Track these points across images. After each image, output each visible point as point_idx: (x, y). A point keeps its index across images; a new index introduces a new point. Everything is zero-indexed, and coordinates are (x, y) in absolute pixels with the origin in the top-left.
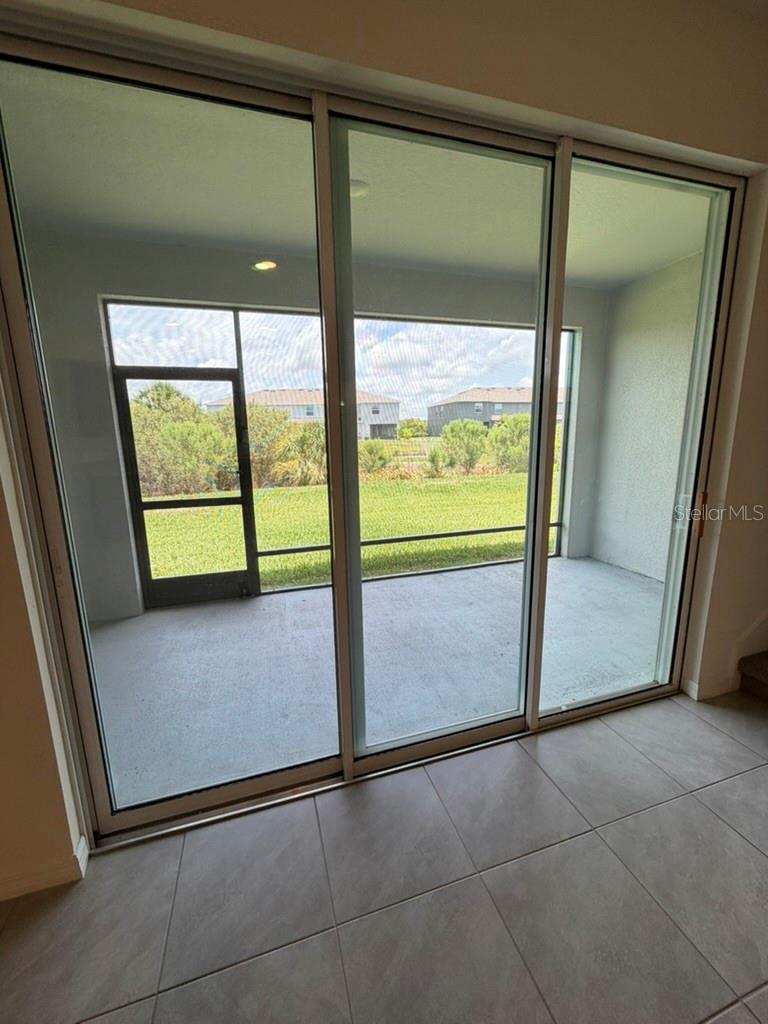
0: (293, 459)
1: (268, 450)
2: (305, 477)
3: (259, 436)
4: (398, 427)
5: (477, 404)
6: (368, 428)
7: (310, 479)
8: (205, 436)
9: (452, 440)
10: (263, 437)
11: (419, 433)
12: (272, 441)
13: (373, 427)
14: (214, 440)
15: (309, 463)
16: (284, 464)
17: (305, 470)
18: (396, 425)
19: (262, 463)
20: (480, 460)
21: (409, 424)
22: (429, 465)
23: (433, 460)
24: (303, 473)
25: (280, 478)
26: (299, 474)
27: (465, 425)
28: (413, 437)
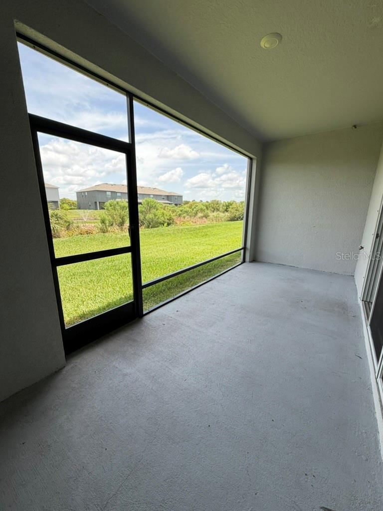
4: (59, 203)
5: (107, 192)
9: (112, 211)
11: (73, 207)
21: (64, 201)
22: (101, 225)
23: (103, 222)
27: (117, 203)
28: (70, 209)
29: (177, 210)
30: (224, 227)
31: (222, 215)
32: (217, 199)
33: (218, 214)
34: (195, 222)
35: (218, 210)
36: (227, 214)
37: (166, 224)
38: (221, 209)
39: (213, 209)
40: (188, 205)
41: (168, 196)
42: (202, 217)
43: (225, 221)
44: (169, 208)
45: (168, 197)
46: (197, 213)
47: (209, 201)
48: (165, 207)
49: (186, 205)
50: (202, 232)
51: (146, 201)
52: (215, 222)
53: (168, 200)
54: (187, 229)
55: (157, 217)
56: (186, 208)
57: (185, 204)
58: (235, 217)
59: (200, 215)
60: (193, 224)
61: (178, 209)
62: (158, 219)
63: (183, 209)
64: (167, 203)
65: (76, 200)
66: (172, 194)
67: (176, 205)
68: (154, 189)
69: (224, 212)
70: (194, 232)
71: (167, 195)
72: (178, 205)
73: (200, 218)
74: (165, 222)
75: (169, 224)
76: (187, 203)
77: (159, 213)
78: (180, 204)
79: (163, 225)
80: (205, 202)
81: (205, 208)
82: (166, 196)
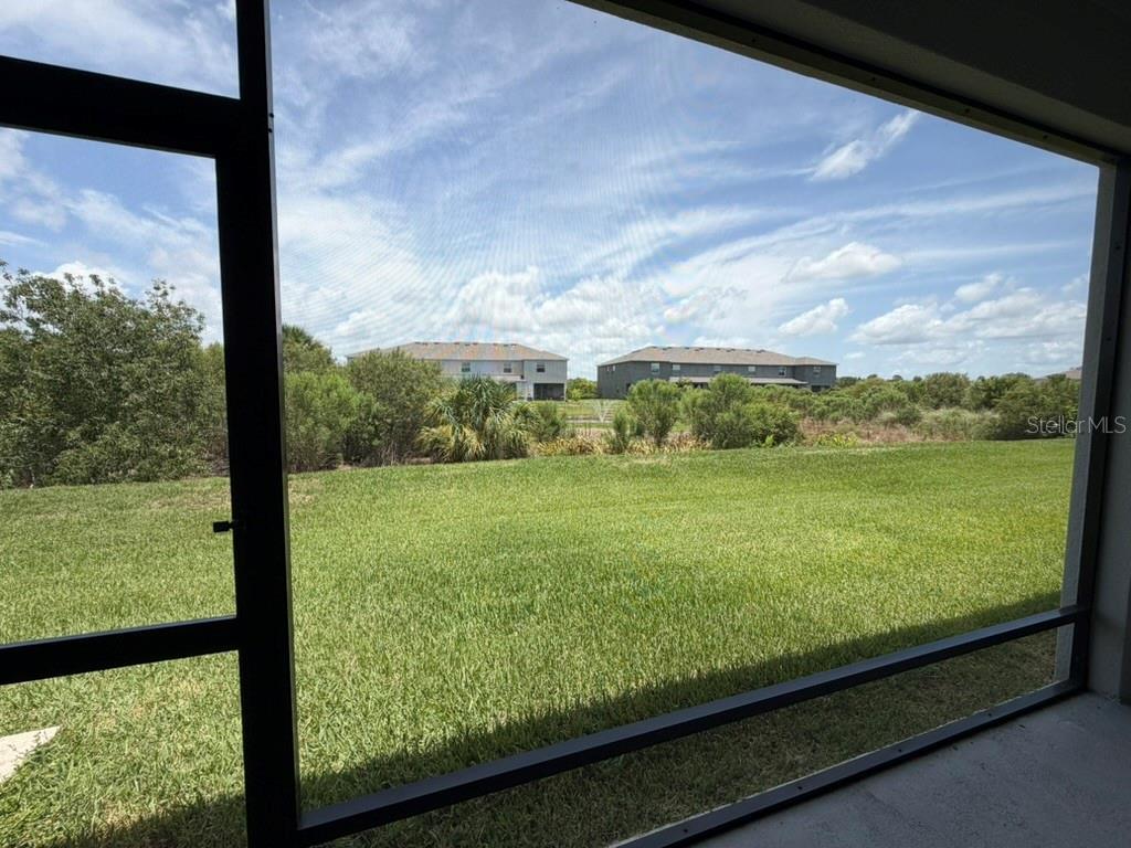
0: (445, 423)
1: (413, 410)
2: (461, 448)
3: (403, 393)
4: (565, 388)
5: (653, 365)
6: (532, 388)
7: (467, 449)
8: (329, 390)
9: (641, 403)
10: (408, 394)
11: (588, 395)
12: (419, 400)
13: (537, 386)
14: (340, 397)
15: (465, 430)
16: (433, 430)
17: (461, 439)
18: (563, 385)
19: (404, 427)
20: (674, 428)
21: (578, 383)
22: (613, 433)
23: (619, 426)
24: (457, 441)
25: (428, 447)
26: (452, 443)
27: (655, 387)
28: (582, 398)
29: (816, 402)
30: (971, 458)
31: (968, 416)
32: (953, 372)
33: (954, 414)
34: (868, 436)
35: (954, 402)
36: (989, 414)
37: (769, 439)
38: (966, 399)
39: (935, 401)
40: (854, 388)
41: (794, 367)
42: (891, 423)
43: (978, 438)
44: (792, 396)
45: (796, 370)
46: (876, 409)
47: (923, 378)
48: (782, 393)
49: (848, 389)
50: (877, 473)
51: (719, 380)
52: (939, 439)
53: (794, 378)
54: (825, 457)
55: (743, 420)
56: (844, 395)
57: (842, 387)
58: (1024, 425)
59: (887, 415)
60: (859, 441)
61: (819, 401)
62: (745, 424)
63: (833, 398)
64: (789, 385)
65: (595, 379)
66: (807, 363)
67: (816, 389)
68: (759, 352)
69: (977, 409)
70: (848, 471)
71: (792, 364)
72: (823, 389)
73: (886, 424)
74: (769, 433)
75: (779, 439)
76: (849, 382)
77: (752, 408)
78: (827, 387)
79: (763, 441)
80: (911, 379)
81: (904, 396)
82: (788, 366)
